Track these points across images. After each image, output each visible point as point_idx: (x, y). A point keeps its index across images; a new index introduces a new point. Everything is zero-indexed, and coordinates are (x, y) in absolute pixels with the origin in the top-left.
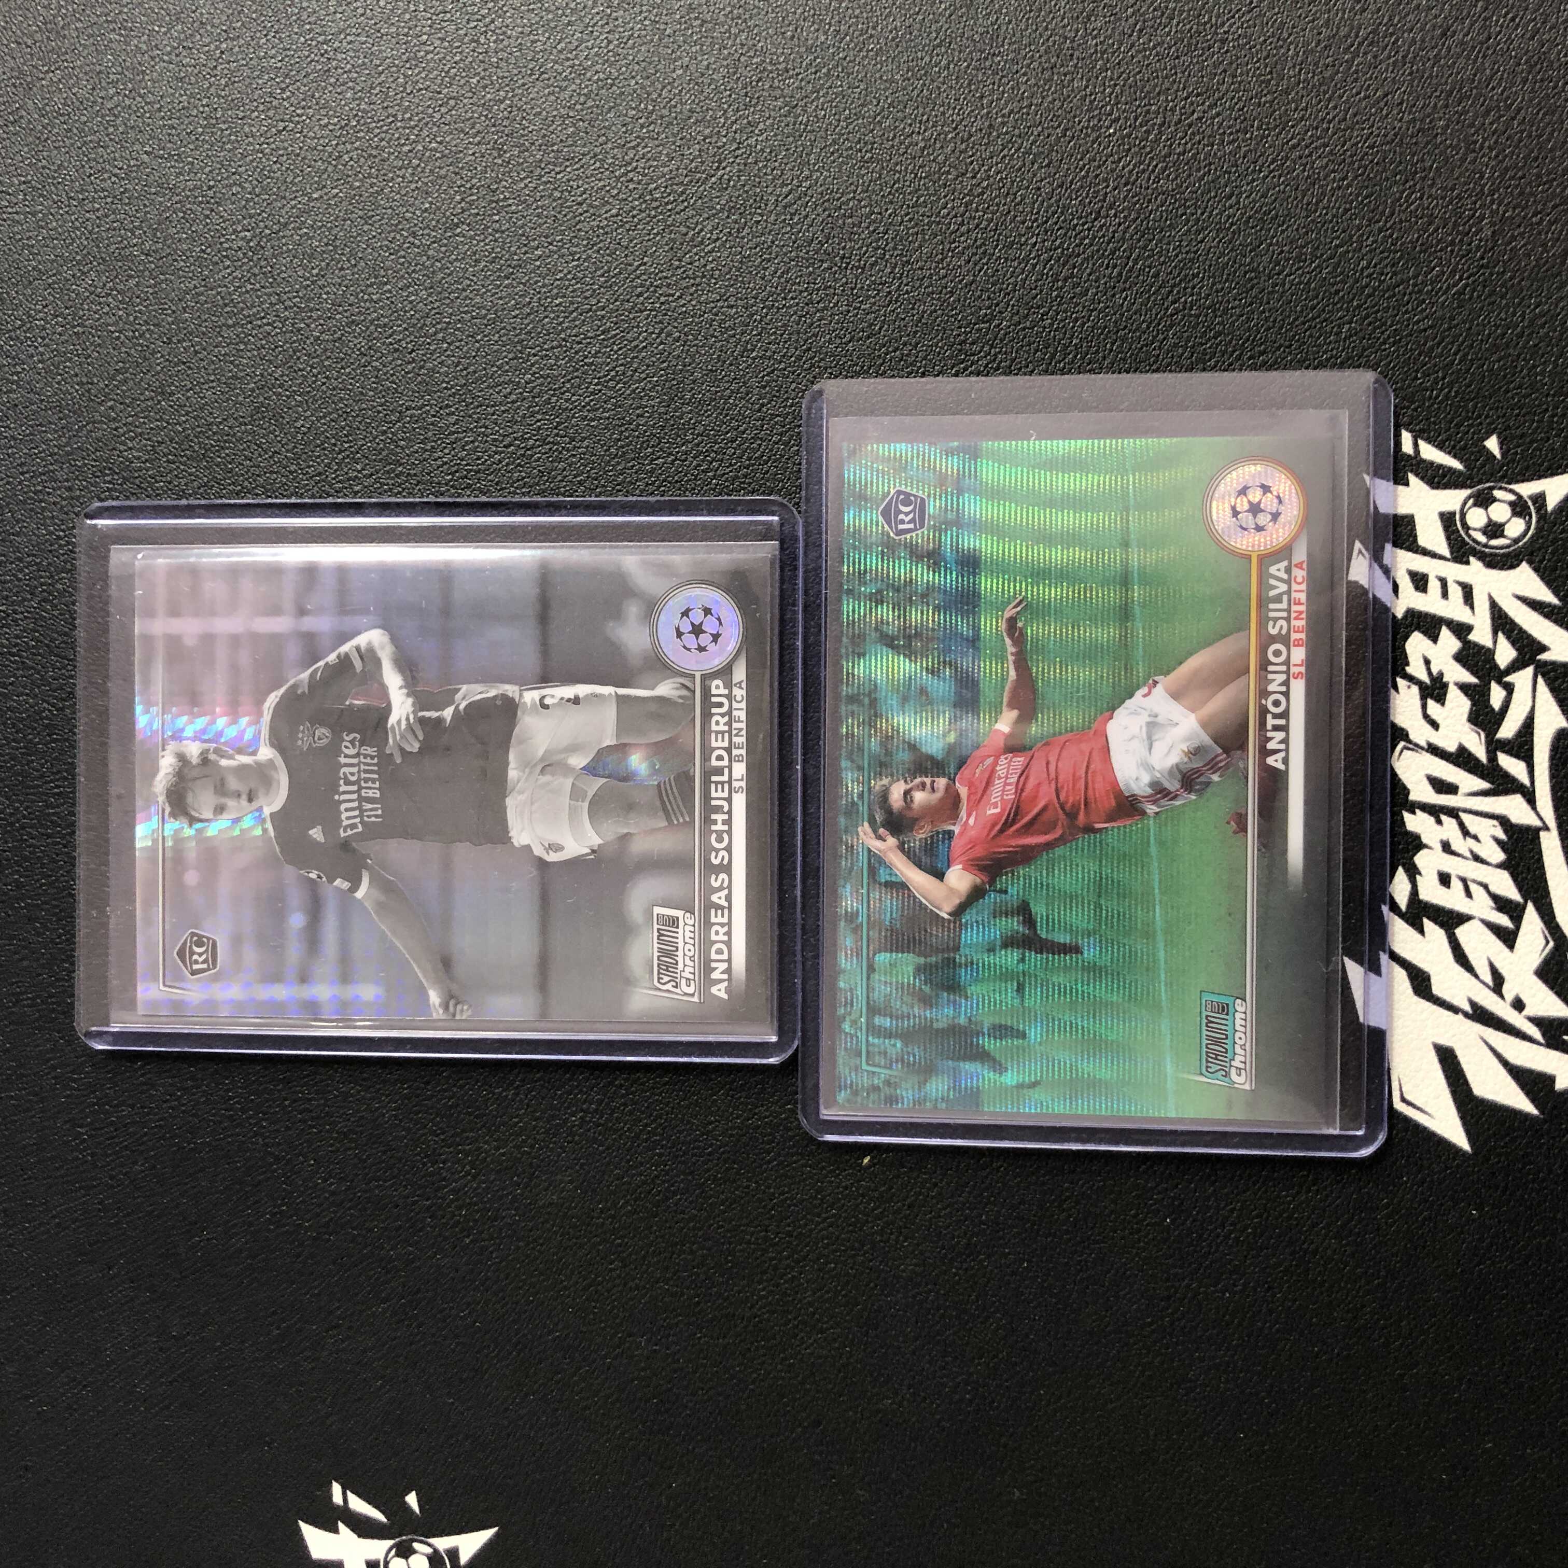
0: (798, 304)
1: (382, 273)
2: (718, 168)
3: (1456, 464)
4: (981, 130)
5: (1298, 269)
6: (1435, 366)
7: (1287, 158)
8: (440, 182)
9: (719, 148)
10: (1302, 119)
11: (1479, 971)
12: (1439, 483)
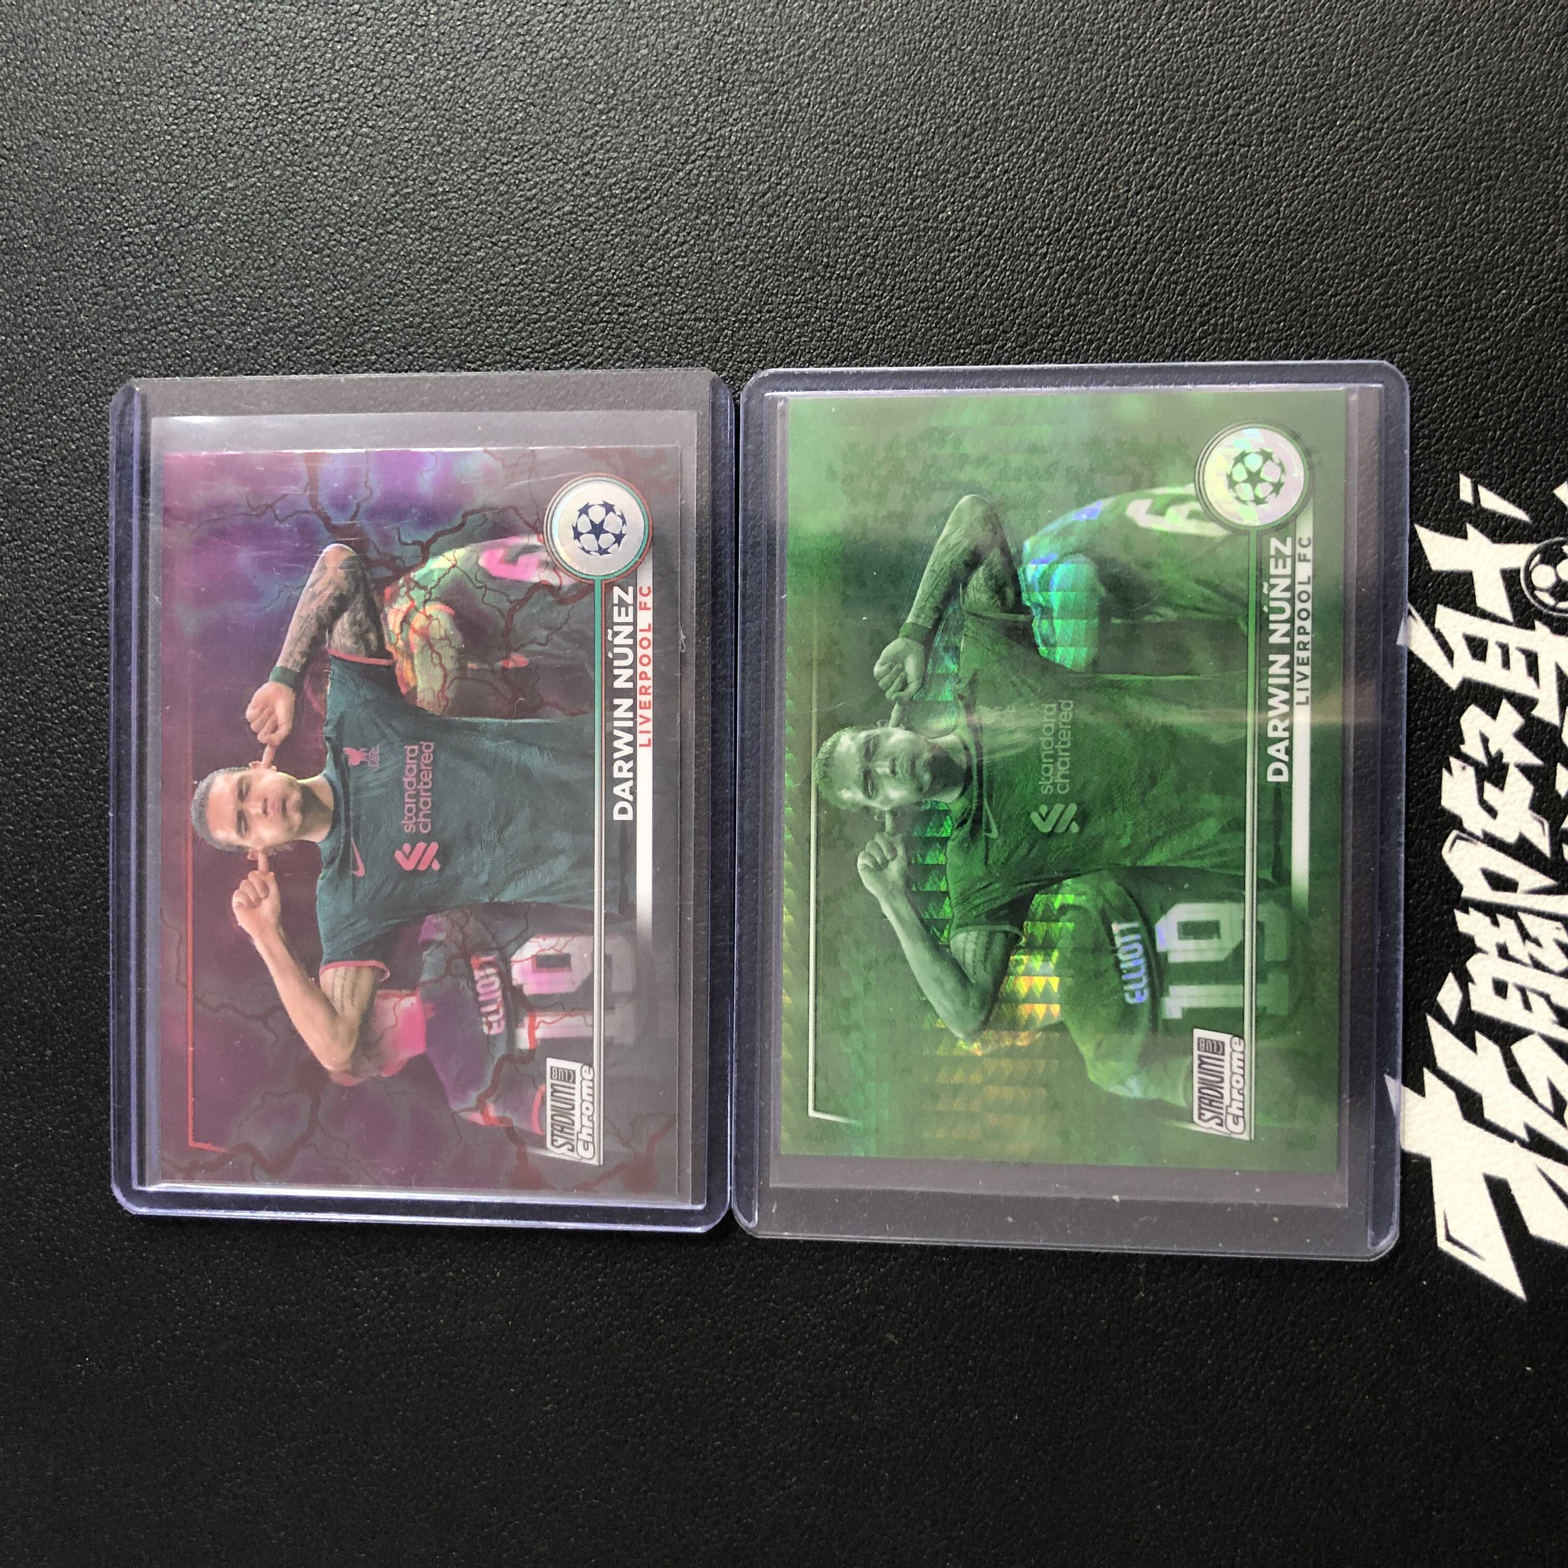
0: (774, 318)
1: (305, 274)
2: (686, 161)
3: (1520, 515)
4: (986, 123)
5: (1343, 289)
6: (1499, 402)
7: (1334, 162)
8: (371, 172)
9: (688, 138)
10: (1351, 119)
11: (1537, 1094)
12: (1501, 536)
